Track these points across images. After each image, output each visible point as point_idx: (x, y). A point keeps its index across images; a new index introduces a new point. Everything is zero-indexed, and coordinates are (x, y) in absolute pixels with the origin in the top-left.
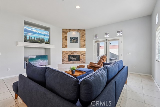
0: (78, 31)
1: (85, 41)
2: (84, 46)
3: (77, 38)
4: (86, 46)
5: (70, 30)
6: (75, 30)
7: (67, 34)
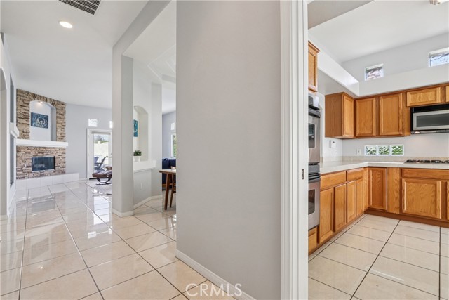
0: (53, 102)
1: (64, 126)
2: (62, 138)
3: (47, 118)
4: (66, 138)
5: (34, 96)
6: (46, 99)
7: (28, 104)
